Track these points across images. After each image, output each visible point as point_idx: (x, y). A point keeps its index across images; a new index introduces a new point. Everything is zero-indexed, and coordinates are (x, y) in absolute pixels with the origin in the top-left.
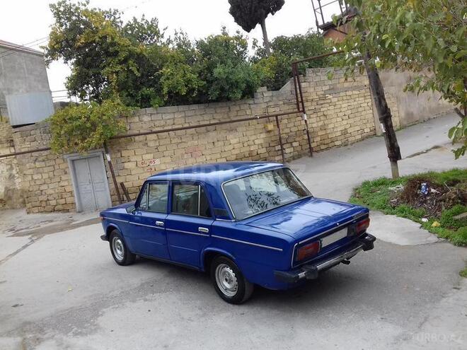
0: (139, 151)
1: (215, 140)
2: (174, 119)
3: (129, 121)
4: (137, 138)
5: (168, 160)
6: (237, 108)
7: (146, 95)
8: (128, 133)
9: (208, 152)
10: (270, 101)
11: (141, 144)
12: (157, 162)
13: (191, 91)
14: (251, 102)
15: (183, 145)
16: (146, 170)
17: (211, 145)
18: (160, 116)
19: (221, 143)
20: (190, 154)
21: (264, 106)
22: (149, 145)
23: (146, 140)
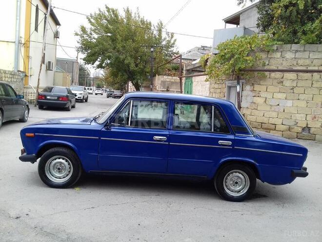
0: (271, 89)
3: (269, 56)
4: (273, 74)
5: (303, 104)
8: (266, 68)
11: (275, 82)
12: (289, 103)
16: (273, 109)
18: (306, 54)
22: (284, 83)
23: (282, 78)
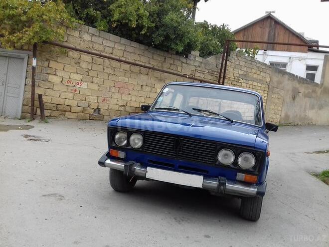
0: (68, 68)
1: (144, 84)
2: (113, 48)
3: (68, 33)
4: (71, 53)
5: (95, 87)
6: (172, 62)
7: (92, 16)
8: (65, 44)
9: (136, 93)
10: (199, 66)
11: (73, 62)
12: (84, 85)
13: (140, 27)
14: (184, 60)
15: (114, 78)
16: (69, 90)
17: (139, 88)
18: (101, 39)
19: (148, 89)
20: (118, 89)
21: (193, 68)
22: (81, 65)
23: (80, 58)
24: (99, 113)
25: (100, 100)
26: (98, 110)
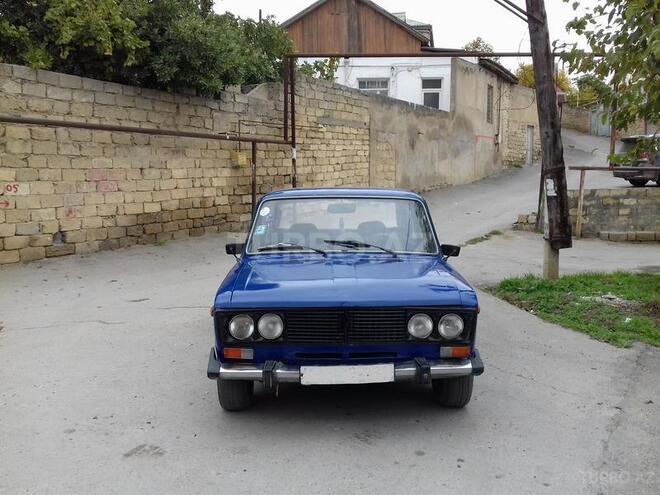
1: (146, 165)
2: (71, 102)
5: (46, 188)
6: (192, 111)
7: (9, 38)
9: (131, 186)
10: (244, 113)
12: (23, 189)
14: (215, 106)
15: (83, 163)
17: (137, 175)
18: (42, 87)
19: (155, 173)
20: (93, 184)
21: (234, 118)
22: (9, 148)
23: (4, 135)
24: (64, 241)
25: (61, 213)
26: (61, 235)
